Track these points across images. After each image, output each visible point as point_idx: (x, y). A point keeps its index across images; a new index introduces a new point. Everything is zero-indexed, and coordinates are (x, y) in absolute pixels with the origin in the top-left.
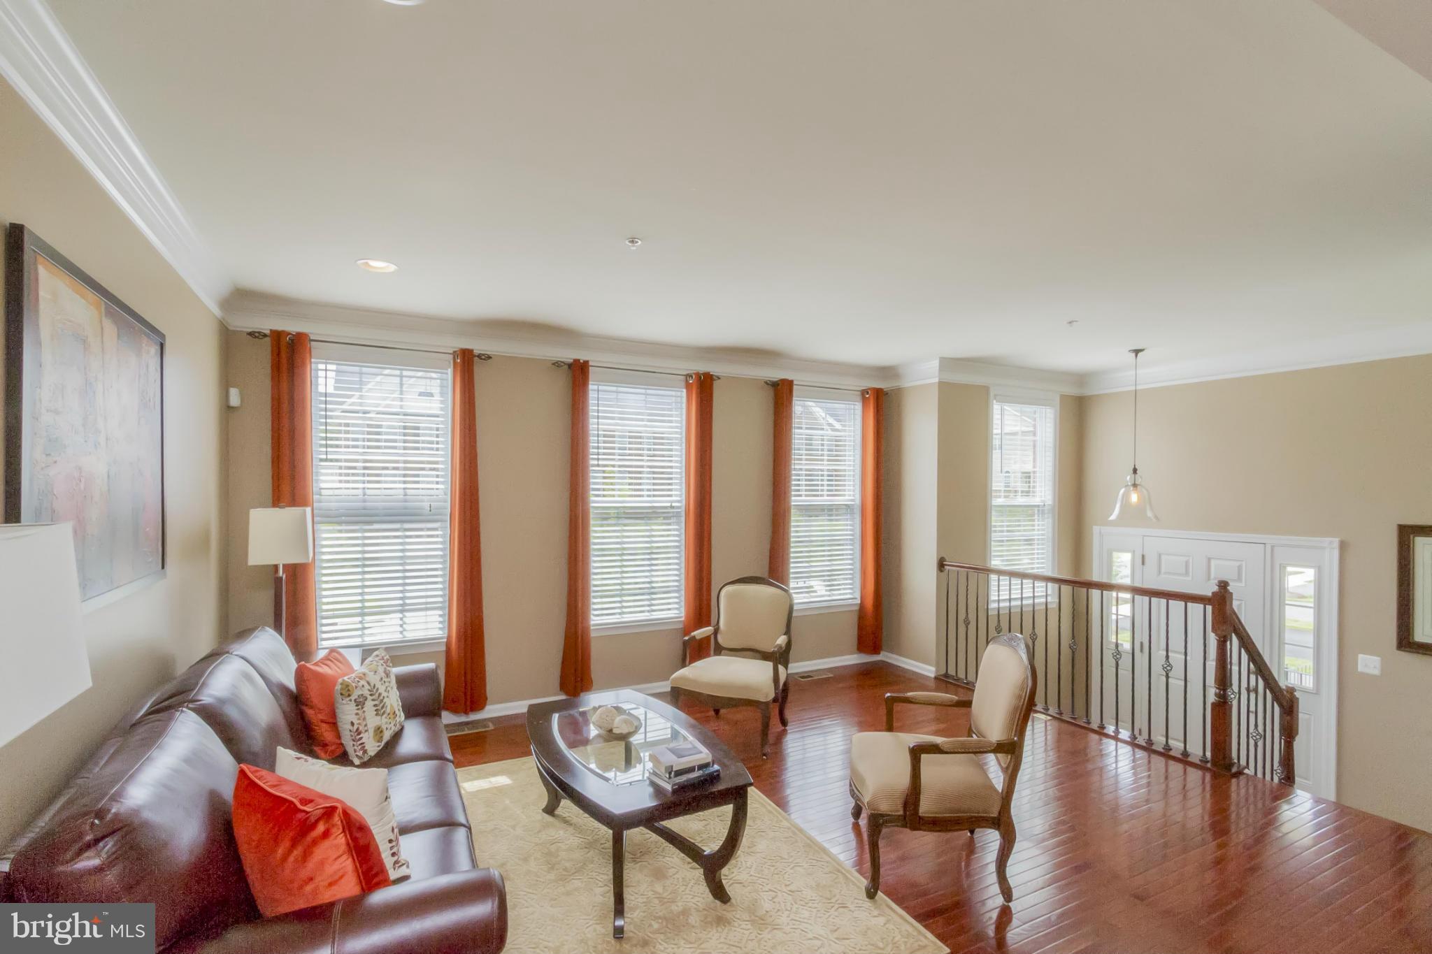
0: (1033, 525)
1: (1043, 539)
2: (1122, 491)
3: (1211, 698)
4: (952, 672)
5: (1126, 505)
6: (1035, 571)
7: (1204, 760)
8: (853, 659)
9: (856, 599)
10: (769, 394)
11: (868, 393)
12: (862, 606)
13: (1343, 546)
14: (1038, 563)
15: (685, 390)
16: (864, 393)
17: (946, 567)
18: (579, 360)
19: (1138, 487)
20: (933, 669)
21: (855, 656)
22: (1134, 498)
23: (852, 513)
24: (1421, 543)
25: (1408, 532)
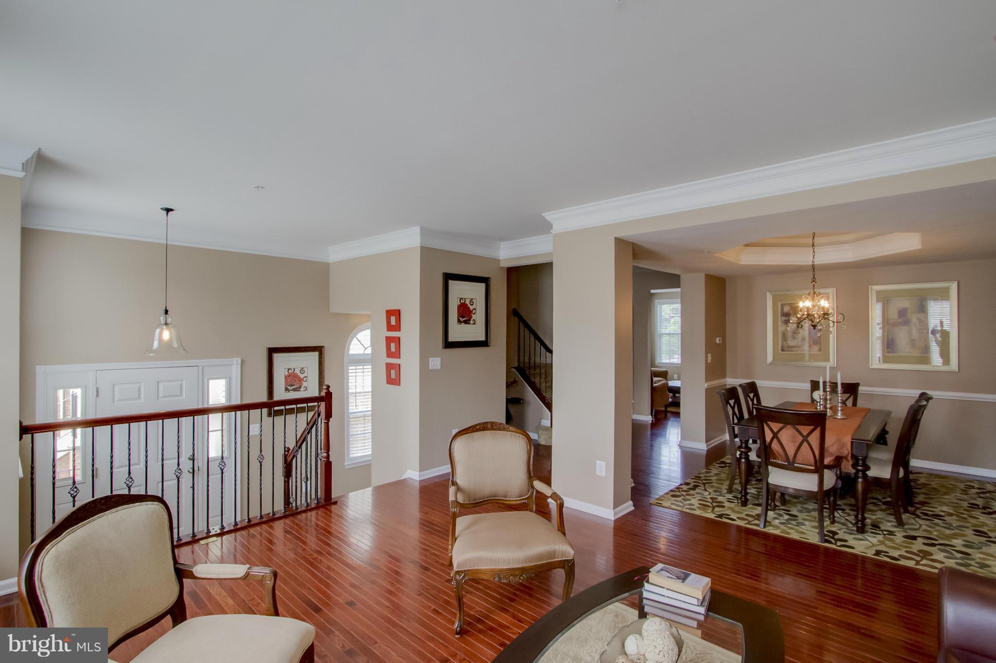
13: (242, 362)
19: (170, 326)
22: (166, 335)
24: (277, 357)
25: (272, 351)
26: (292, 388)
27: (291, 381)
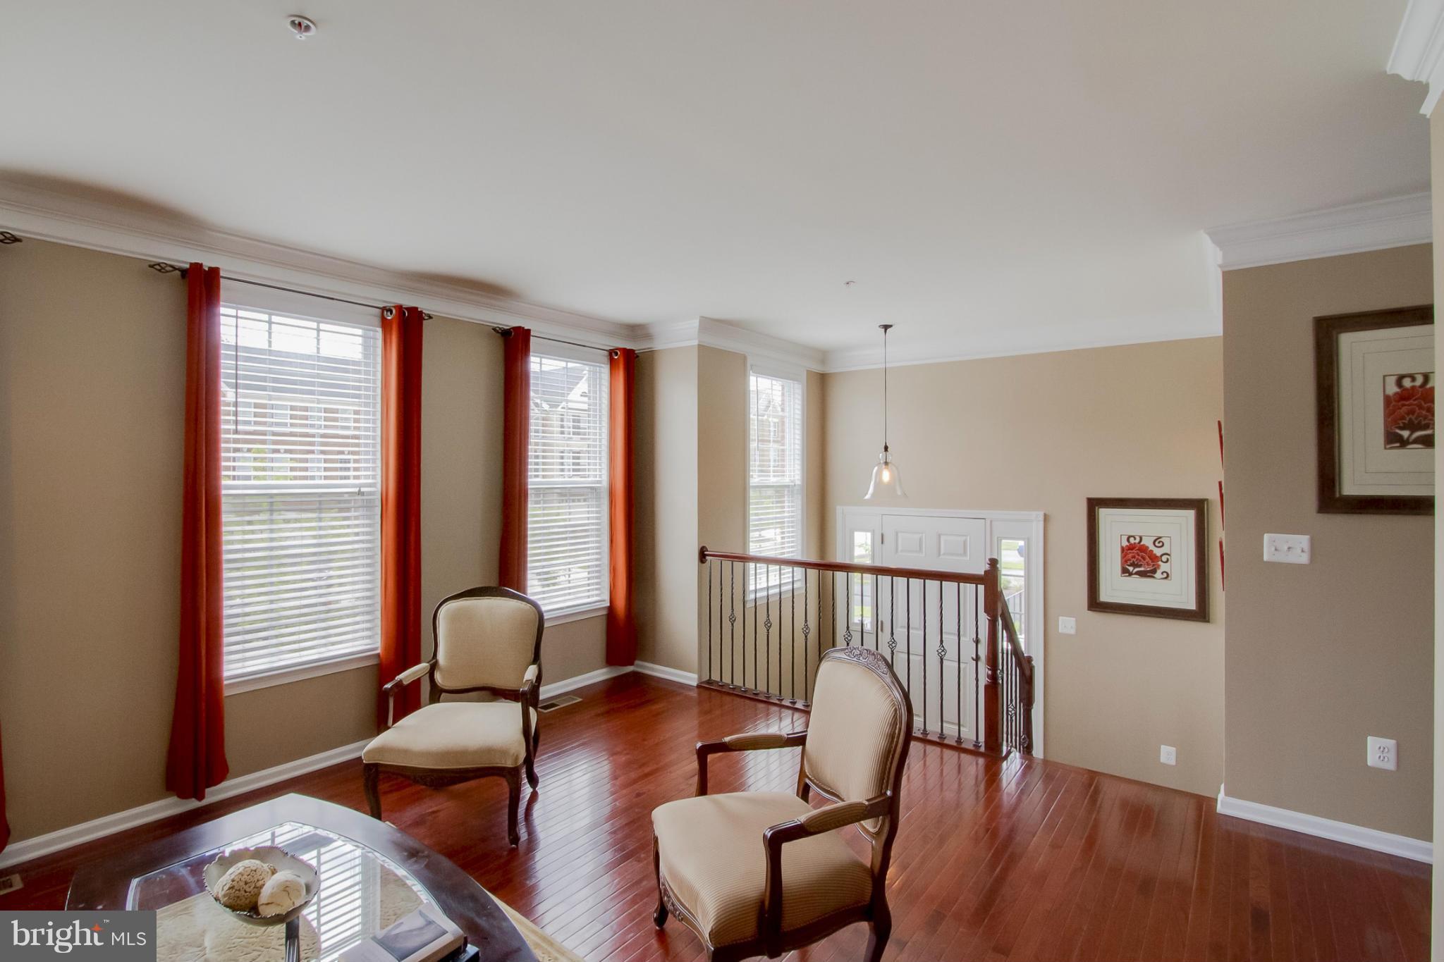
0: (783, 507)
1: (792, 522)
2: (876, 468)
3: (984, 680)
4: (715, 677)
5: (879, 483)
6: (786, 556)
7: (977, 745)
8: (600, 675)
9: (604, 601)
10: (498, 343)
11: (616, 354)
12: (611, 610)
13: (1046, 518)
14: (789, 547)
15: (380, 330)
16: (612, 353)
17: (707, 557)
18: (201, 265)
19: (890, 465)
20: (695, 676)
21: (604, 670)
22: (886, 476)
23: (598, 498)
24: (1104, 514)
25: (1094, 505)
26: (1137, 570)
27: (1134, 557)
